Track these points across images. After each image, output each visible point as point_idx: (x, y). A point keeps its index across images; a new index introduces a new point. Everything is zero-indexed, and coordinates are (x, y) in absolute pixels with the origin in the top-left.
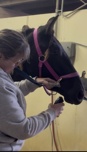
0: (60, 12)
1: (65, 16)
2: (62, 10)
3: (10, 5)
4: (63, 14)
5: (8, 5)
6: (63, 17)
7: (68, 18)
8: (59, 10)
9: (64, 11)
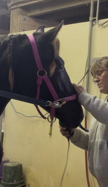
0: (95, 20)
1: (101, 25)
2: (97, 18)
3: (40, 14)
4: (98, 22)
5: (37, 14)
6: (99, 27)
7: (105, 27)
8: (94, 17)
9: (99, 18)
